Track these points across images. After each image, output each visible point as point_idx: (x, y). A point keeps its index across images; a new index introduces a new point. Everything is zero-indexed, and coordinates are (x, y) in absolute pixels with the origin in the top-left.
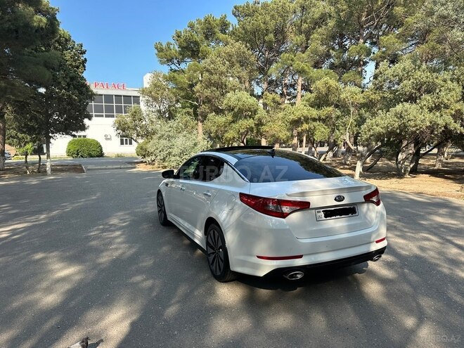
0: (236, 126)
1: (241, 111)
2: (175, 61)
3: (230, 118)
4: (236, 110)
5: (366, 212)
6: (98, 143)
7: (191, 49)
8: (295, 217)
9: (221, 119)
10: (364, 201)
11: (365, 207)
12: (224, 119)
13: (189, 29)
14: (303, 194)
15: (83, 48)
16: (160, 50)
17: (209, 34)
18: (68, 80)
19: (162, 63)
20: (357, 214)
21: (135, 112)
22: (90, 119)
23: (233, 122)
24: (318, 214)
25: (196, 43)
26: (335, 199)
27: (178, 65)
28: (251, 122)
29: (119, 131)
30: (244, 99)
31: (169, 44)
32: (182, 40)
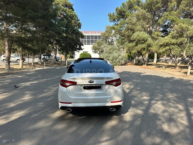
0: (137, 47)
1: (139, 41)
2: (116, 20)
3: (134, 44)
4: (136, 40)
5: (107, 89)
6: (90, 54)
7: (122, 14)
8: (71, 88)
9: (131, 44)
10: (105, 84)
11: (107, 86)
12: (132, 44)
13: (122, 6)
14: (74, 79)
15: (78, 19)
16: (110, 16)
17: (131, 7)
18: (72, 31)
19: (111, 22)
20: (102, 89)
21: (99, 43)
22: (83, 46)
23: (136, 46)
24: (81, 87)
25: (124, 12)
26: (89, 82)
27: (117, 22)
28: (144, 46)
29: (93, 50)
30: (141, 35)
31: (113, 13)
32: (118, 11)
